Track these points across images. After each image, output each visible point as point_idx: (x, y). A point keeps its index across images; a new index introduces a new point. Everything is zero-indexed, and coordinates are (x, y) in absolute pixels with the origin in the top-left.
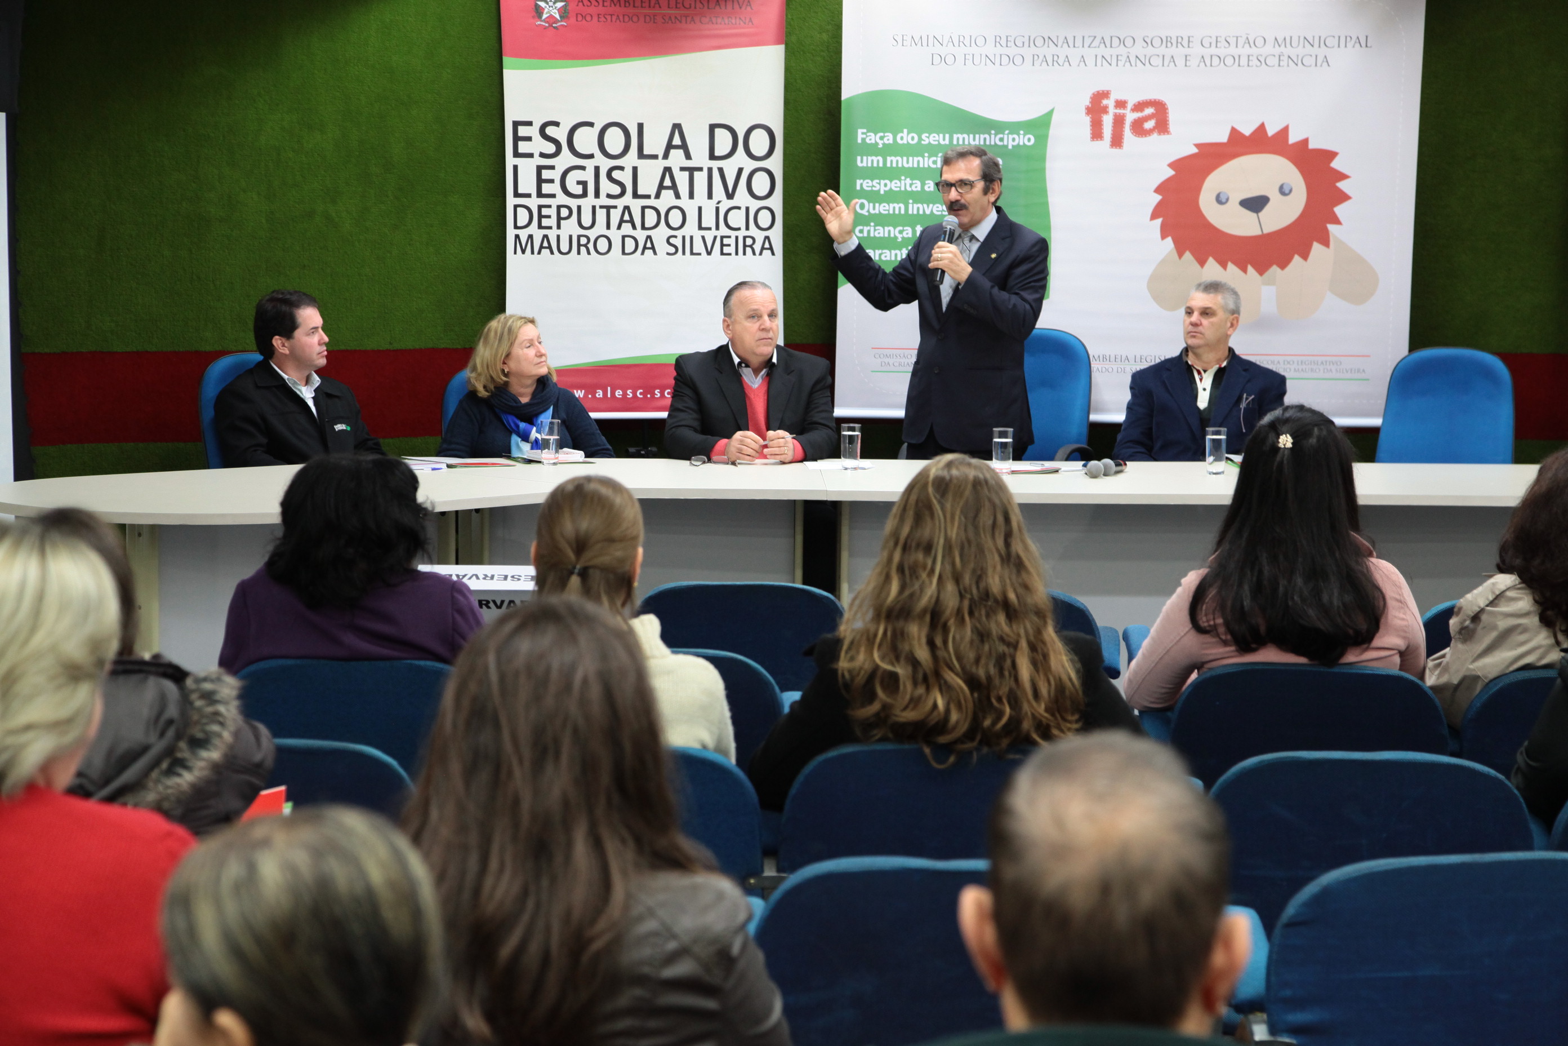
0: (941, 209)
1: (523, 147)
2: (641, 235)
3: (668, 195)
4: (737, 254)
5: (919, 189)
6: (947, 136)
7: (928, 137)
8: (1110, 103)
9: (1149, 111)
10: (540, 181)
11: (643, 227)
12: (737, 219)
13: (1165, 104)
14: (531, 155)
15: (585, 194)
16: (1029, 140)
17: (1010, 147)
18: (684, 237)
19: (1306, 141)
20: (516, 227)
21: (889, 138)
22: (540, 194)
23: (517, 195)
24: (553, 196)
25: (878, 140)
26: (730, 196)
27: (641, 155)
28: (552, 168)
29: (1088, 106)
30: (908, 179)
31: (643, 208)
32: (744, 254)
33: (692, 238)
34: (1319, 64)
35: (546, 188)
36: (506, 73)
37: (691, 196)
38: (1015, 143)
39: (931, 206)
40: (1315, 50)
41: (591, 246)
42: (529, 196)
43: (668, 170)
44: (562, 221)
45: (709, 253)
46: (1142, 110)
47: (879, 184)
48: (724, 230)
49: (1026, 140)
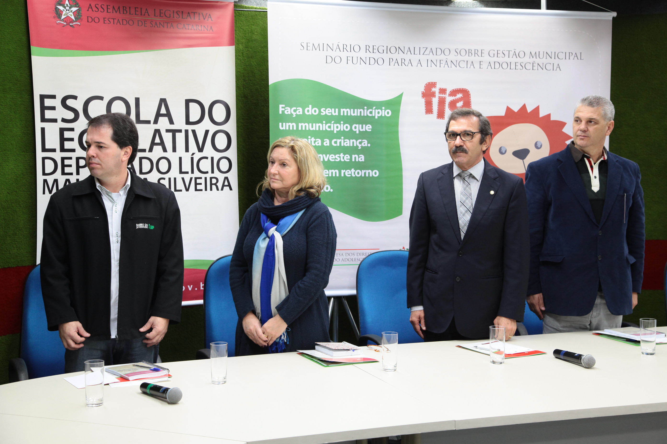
0: (335, 158)
1: (48, 114)
3: (158, 149)
4: (206, 190)
5: (320, 144)
6: (337, 110)
7: (325, 111)
8: (436, 90)
9: (459, 96)
10: (63, 140)
12: (205, 165)
13: (469, 92)
14: (55, 121)
16: (388, 113)
17: (376, 117)
18: (170, 179)
19: (549, 115)
20: (44, 174)
21: (300, 111)
22: (63, 149)
23: (44, 149)
24: (73, 150)
25: (293, 112)
26: (201, 150)
27: (139, 121)
28: (72, 130)
29: (423, 92)
30: (313, 138)
31: (141, 159)
32: (211, 189)
33: (175, 179)
34: (555, 69)
35: (68, 145)
36: (34, 58)
37: (174, 150)
38: (380, 115)
39: (328, 155)
40: (552, 61)
42: (54, 150)
43: (157, 131)
44: (80, 169)
45: (187, 190)
46: (455, 96)
48: (197, 174)
49: (386, 113)
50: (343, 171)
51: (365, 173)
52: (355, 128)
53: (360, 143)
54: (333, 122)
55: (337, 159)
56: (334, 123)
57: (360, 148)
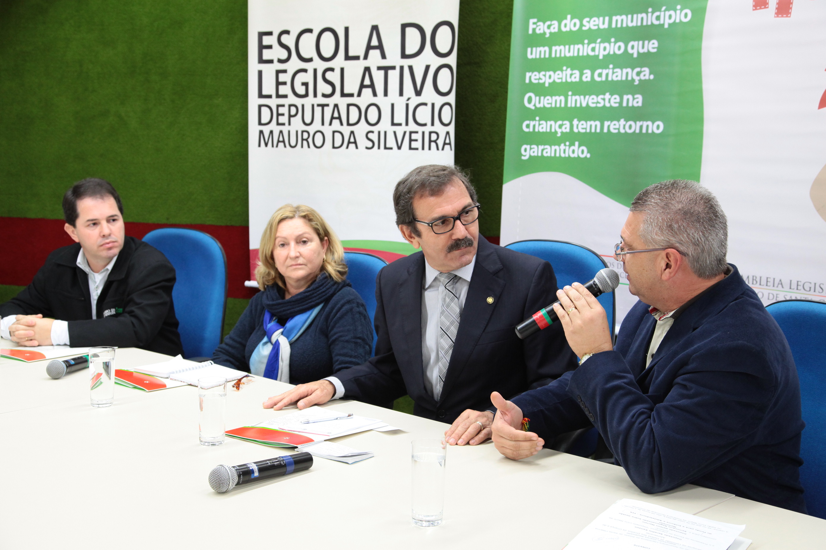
0: (596, 101)
1: (267, 54)
2: (346, 130)
4: (423, 149)
5: (577, 79)
6: (607, 19)
7: (589, 22)
10: (278, 84)
11: (349, 124)
12: (423, 114)
14: (271, 61)
15: (306, 95)
16: (686, 15)
17: (666, 26)
21: (555, 28)
23: (261, 96)
24: (285, 96)
25: (546, 30)
26: (418, 93)
27: (348, 57)
31: (349, 105)
32: (430, 149)
33: (385, 133)
35: (283, 90)
38: (672, 21)
39: (587, 97)
41: (310, 140)
42: (270, 97)
43: (367, 69)
45: (399, 148)
47: (545, 76)
48: (413, 126)
49: (683, 15)
50: (606, 124)
51: (641, 127)
52: (633, 47)
53: (638, 74)
54: (599, 40)
55: (599, 103)
56: (600, 43)
57: (637, 83)
